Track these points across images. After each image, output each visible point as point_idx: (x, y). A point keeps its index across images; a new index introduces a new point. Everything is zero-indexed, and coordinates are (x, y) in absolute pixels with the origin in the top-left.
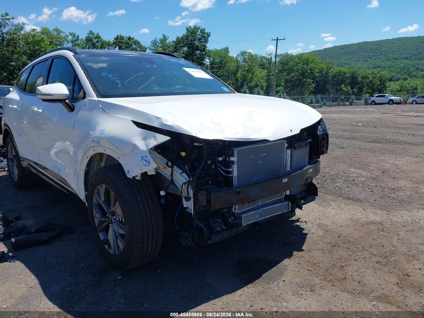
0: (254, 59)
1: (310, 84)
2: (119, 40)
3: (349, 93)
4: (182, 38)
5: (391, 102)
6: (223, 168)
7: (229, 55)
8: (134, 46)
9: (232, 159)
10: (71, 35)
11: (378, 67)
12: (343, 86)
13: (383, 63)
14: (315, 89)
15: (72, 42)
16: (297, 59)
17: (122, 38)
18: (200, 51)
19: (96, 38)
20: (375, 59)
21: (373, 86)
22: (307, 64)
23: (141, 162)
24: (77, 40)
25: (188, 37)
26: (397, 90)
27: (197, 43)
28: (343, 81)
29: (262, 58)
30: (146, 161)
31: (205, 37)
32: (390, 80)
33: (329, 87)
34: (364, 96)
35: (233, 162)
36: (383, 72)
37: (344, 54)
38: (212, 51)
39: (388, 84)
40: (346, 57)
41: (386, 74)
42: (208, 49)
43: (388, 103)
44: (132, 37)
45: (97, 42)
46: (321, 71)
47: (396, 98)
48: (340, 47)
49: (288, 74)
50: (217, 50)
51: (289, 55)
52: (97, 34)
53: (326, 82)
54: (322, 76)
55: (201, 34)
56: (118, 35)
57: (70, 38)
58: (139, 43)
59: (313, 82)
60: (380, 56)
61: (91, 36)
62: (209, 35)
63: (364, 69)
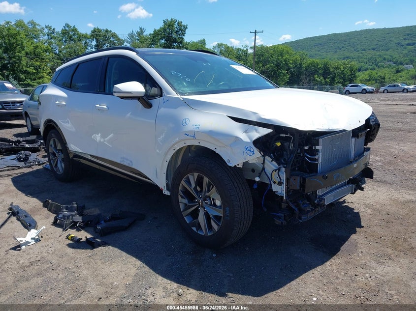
0: (231, 51)
1: (284, 75)
2: (96, 33)
3: (322, 83)
4: (159, 31)
5: (364, 92)
6: (308, 156)
7: (206, 47)
8: (112, 39)
9: (317, 147)
10: (47, 28)
11: (348, 58)
12: (316, 76)
13: (352, 54)
14: (290, 80)
15: (48, 35)
16: (272, 51)
17: (99, 31)
18: (178, 43)
19: (73, 30)
20: (344, 50)
21: (344, 76)
22: (282, 55)
23: (245, 152)
24: (53, 33)
25: (165, 30)
26: (366, 79)
27: (174, 36)
28: (315, 72)
29: (239, 49)
30: (250, 151)
31: (182, 30)
32: (359, 70)
33: (303, 77)
34: (336, 85)
35: (318, 150)
36: (353, 63)
37: (315, 46)
38: (189, 43)
39: (357, 74)
40: (317, 48)
41: (355, 64)
42: (185, 41)
43: (362, 93)
44: (109, 30)
45: (74, 35)
46: (295, 62)
47: (368, 87)
48: (311, 38)
49: (264, 66)
50: (194, 42)
51: (264, 46)
52: (74, 27)
53: (300, 73)
54: (296, 66)
55: (178, 27)
56: (95, 28)
57: (46, 30)
58: (116, 36)
59: (287, 73)
60: (349, 47)
61: (67, 28)
62: (186, 27)
63: (335, 60)
